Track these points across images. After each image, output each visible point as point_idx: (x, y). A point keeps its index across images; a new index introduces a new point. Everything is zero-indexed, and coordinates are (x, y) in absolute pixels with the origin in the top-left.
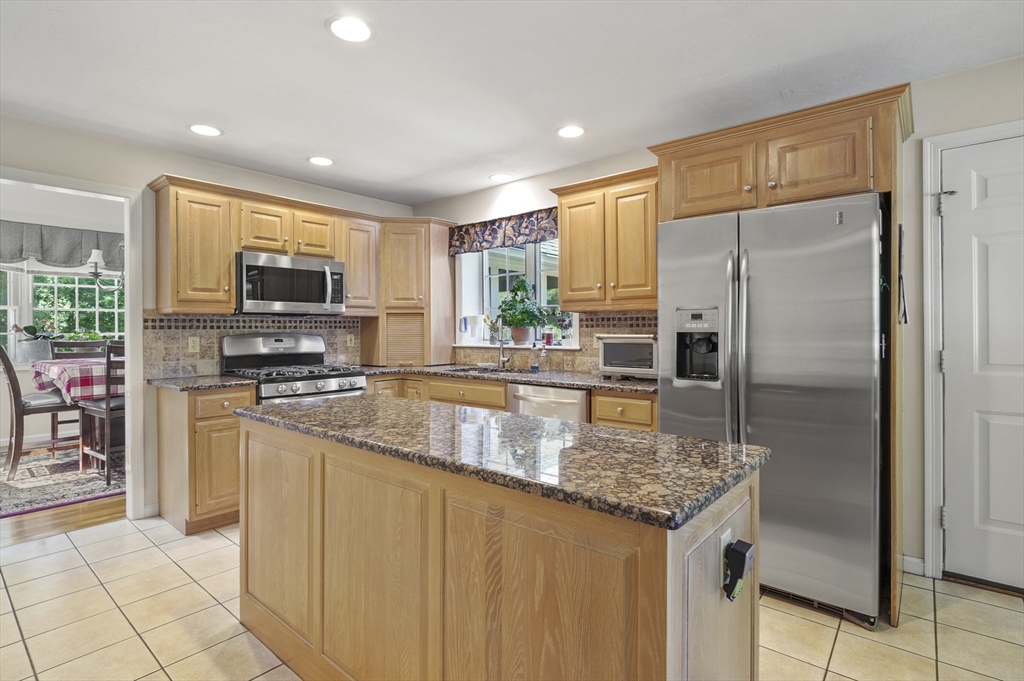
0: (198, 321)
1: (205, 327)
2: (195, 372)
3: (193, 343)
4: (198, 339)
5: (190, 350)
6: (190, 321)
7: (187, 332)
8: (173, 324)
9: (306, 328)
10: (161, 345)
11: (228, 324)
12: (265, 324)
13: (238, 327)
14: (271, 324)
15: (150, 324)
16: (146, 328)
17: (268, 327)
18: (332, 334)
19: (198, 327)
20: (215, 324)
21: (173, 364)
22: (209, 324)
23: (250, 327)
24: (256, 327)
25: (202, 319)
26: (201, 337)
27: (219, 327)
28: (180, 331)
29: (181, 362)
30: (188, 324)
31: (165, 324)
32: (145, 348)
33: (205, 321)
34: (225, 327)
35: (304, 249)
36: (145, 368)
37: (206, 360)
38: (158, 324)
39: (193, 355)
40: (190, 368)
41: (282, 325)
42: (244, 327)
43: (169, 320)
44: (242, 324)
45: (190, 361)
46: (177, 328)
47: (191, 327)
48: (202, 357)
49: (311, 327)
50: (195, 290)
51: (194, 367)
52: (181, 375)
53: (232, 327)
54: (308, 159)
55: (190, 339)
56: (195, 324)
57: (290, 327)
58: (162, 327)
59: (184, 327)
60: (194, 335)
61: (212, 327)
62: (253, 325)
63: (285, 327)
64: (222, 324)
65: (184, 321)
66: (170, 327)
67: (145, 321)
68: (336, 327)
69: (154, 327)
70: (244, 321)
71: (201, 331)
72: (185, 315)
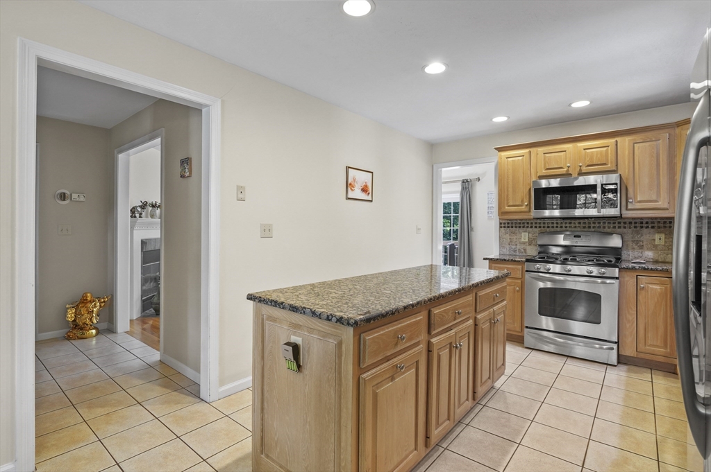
0: (528, 223)
1: (531, 227)
2: (526, 253)
3: (524, 236)
4: (527, 234)
5: (523, 240)
6: (523, 223)
7: (521, 230)
8: (514, 225)
9: (609, 228)
10: (507, 236)
11: (546, 225)
12: (573, 225)
13: (553, 227)
14: (578, 225)
15: (503, 225)
16: (501, 227)
17: (575, 227)
18: (637, 233)
19: (528, 227)
20: (538, 225)
21: (513, 247)
22: (534, 225)
23: (561, 227)
24: (566, 227)
25: (530, 222)
26: (529, 233)
27: (540, 227)
28: (518, 229)
29: (518, 246)
30: (522, 225)
31: (510, 225)
32: (500, 237)
33: (532, 223)
34: (544, 227)
35: (584, 169)
36: (500, 248)
37: (532, 247)
38: (506, 225)
39: (524, 243)
40: (522, 250)
41: (587, 226)
42: (557, 227)
43: (512, 223)
44: (555, 225)
45: (523, 246)
46: (516, 227)
47: (523, 227)
48: (530, 245)
49: (614, 227)
50: (509, 206)
51: (525, 250)
52: (518, 254)
53: (548, 227)
54: (570, 105)
55: (523, 234)
56: (526, 225)
57: (594, 227)
58: (508, 227)
59: (520, 227)
60: (525, 232)
61: (536, 227)
62: (564, 225)
63: (590, 227)
64: (542, 225)
65: (520, 223)
66: (512, 227)
67: (501, 223)
68: (642, 227)
69: (505, 227)
70: (557, 223)
71: (529, 229)
72: (520, 220)
